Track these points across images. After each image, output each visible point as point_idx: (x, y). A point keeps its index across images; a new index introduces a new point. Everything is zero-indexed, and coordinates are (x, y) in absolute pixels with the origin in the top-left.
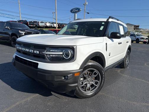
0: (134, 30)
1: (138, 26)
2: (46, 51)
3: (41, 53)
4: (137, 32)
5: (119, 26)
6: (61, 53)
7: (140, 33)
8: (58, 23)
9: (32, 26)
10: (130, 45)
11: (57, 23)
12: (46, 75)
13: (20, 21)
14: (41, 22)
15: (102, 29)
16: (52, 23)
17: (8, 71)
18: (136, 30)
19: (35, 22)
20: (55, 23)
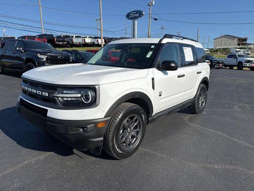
0: (238, 47)
1: (246, 40)
2: (57, 93)
3: (50, 96)
4: (242, 50)
5: (184, 48)
6: (79, 95)
7: (248, 51)
8: (104, 38)
9: (61, 43)
10: (206, 78)
11: (102, 37)
12: (58, 125)
13: (41, 36)
14: (76, 37)
15: (149, 57)
16: (95, 38)
17: (18, 118)
18: (241, 46)
19: (66, 37)
20: (100, 38)
